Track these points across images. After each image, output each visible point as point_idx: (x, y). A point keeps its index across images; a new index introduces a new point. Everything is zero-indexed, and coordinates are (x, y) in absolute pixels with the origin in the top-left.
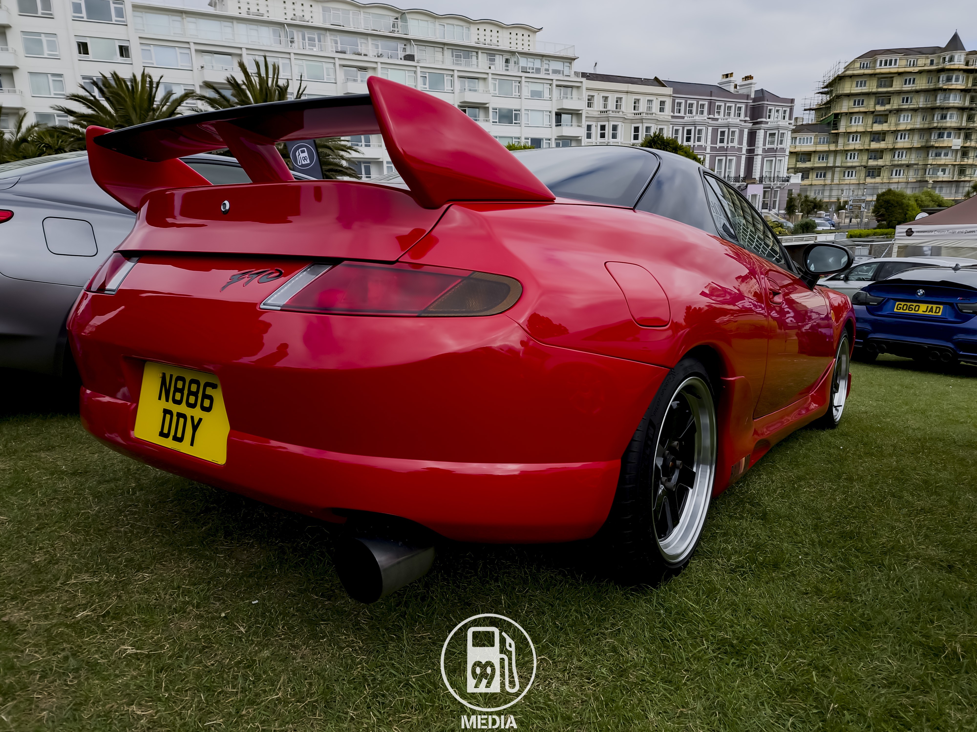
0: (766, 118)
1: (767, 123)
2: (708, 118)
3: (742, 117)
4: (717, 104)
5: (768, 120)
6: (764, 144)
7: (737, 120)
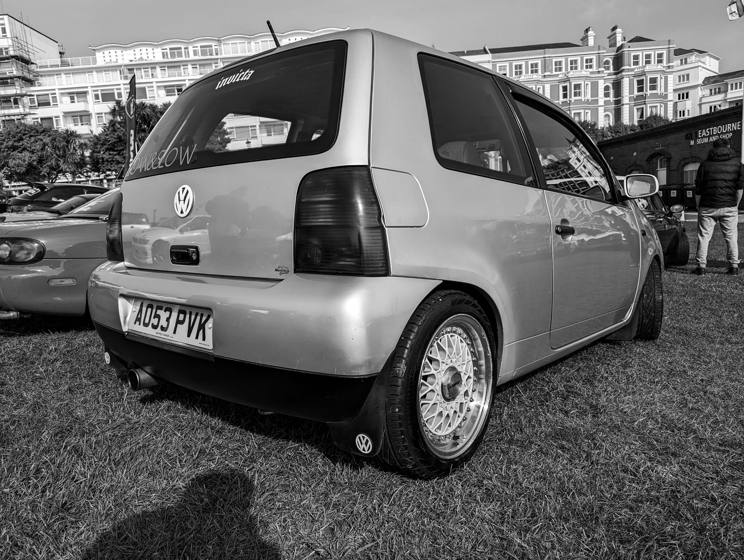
0: (629, 65)
1: (633, 70)
2: (545, 76)
3: (595, 69)
4: (554, 60)
5: (633, 67)
6: (631, 92)
7: (586, 72)
